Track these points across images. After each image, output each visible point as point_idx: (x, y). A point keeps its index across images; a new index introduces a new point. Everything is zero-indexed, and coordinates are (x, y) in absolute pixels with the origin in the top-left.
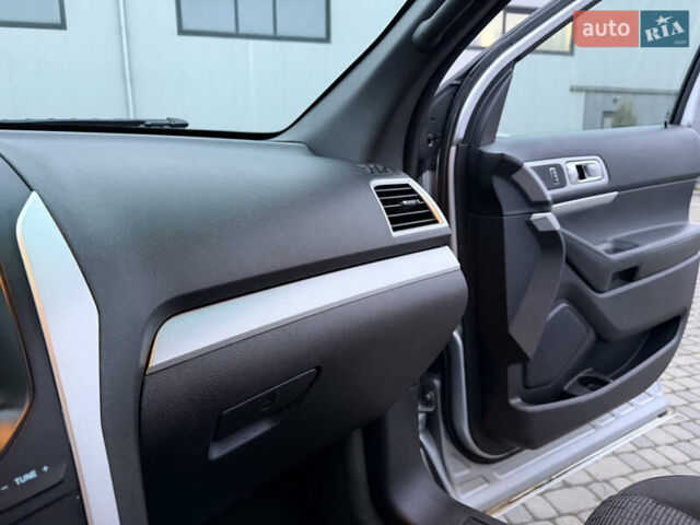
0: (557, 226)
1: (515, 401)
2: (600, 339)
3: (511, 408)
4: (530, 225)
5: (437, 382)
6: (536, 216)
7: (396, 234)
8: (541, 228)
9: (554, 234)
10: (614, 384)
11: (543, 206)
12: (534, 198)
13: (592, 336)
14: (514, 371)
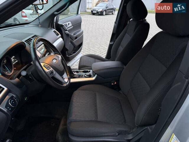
0: (68, 33)
1: (67, 56)
2: (74, 47)
4: (65, 33)
6: (66, 32)
7: (57, 37)
9: (68, 34)
10: (77, 52)
11: (66, 30)
13: (73, 47)
14: (67, 52)
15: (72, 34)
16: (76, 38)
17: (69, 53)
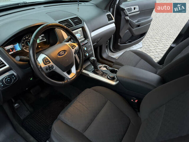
0: (129, 19)
2: (132, 36)
3: (118, 45)
4: (125, 18)
5: (108, 41)
7: (109, 22)
8: (126, 19)
10: (133, 42)
11: (127, 16)
12: (126, 14)
13: (131, 35)
14: (119, 40)
15: (134, 22)
16: (139, 26)
17: (121, 41)
